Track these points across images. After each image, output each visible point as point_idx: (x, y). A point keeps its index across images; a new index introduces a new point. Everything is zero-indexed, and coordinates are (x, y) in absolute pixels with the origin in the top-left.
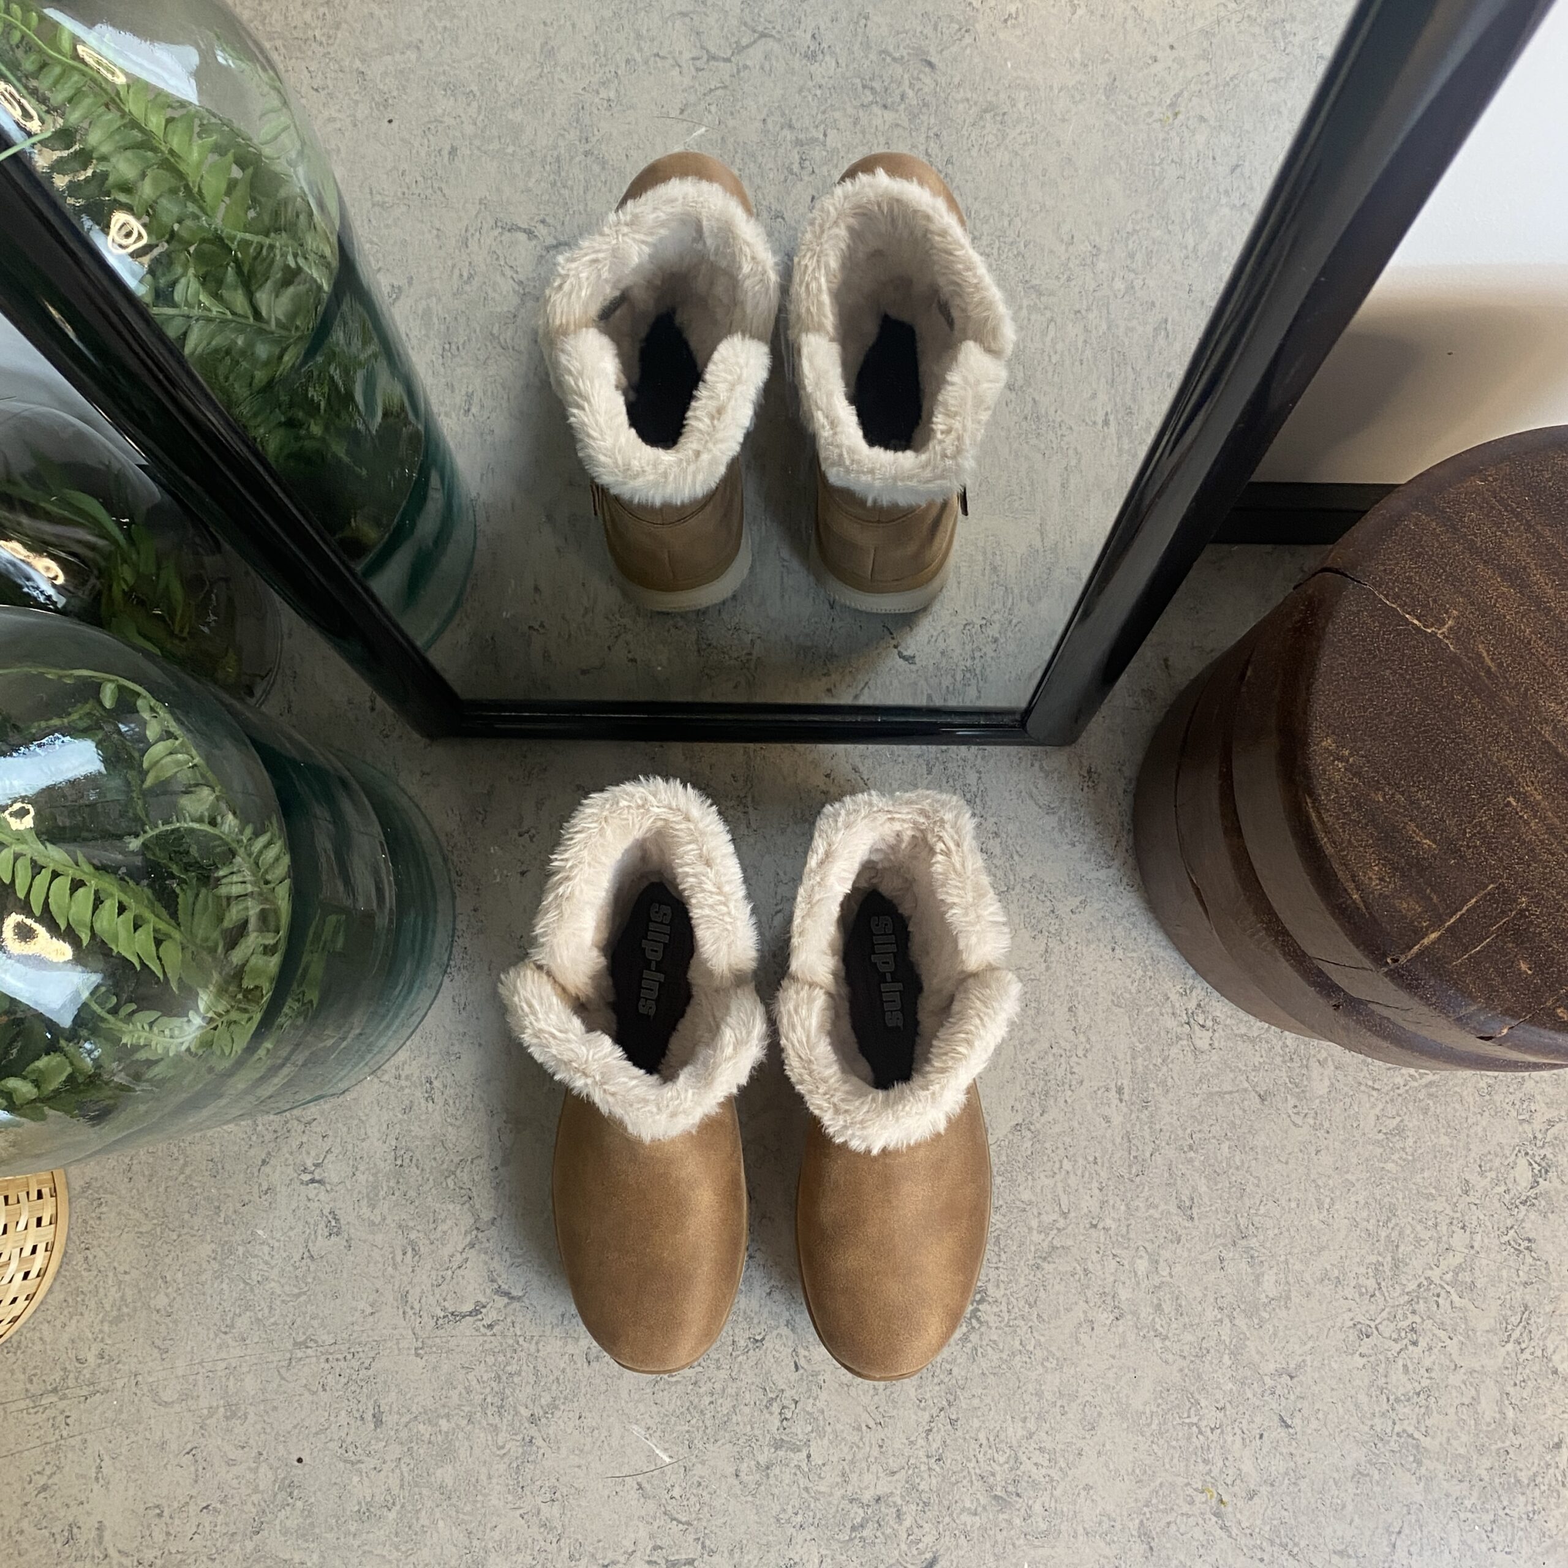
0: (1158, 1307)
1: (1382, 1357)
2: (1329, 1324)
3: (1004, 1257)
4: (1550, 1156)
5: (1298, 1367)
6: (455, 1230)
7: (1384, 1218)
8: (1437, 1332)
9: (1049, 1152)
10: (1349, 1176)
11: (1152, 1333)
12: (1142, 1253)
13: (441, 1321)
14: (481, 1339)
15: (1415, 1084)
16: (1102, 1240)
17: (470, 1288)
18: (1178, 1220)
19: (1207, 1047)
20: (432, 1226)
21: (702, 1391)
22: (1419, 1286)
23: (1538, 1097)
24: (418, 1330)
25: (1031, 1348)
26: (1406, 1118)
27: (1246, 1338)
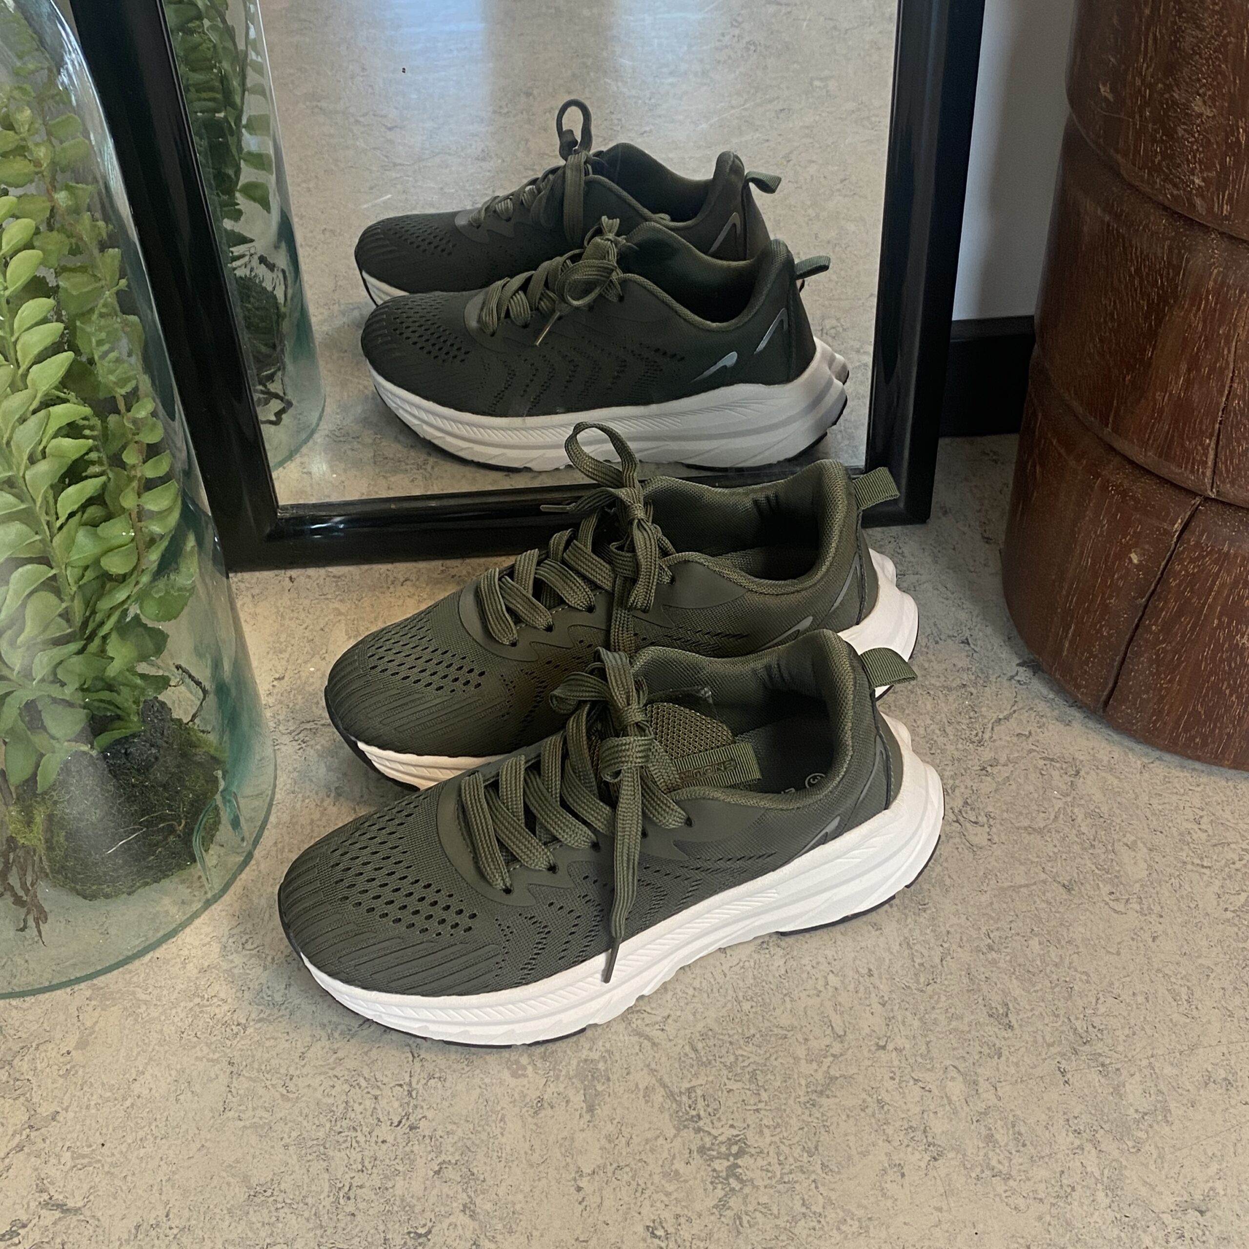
0: (990, 1138)
3: (764, 1096)
9: (809, 968)
12: (954, 1073)
16: (896, 1063)
18: (992, 1030)
19: (985, 843)
27: (1123, 1167)
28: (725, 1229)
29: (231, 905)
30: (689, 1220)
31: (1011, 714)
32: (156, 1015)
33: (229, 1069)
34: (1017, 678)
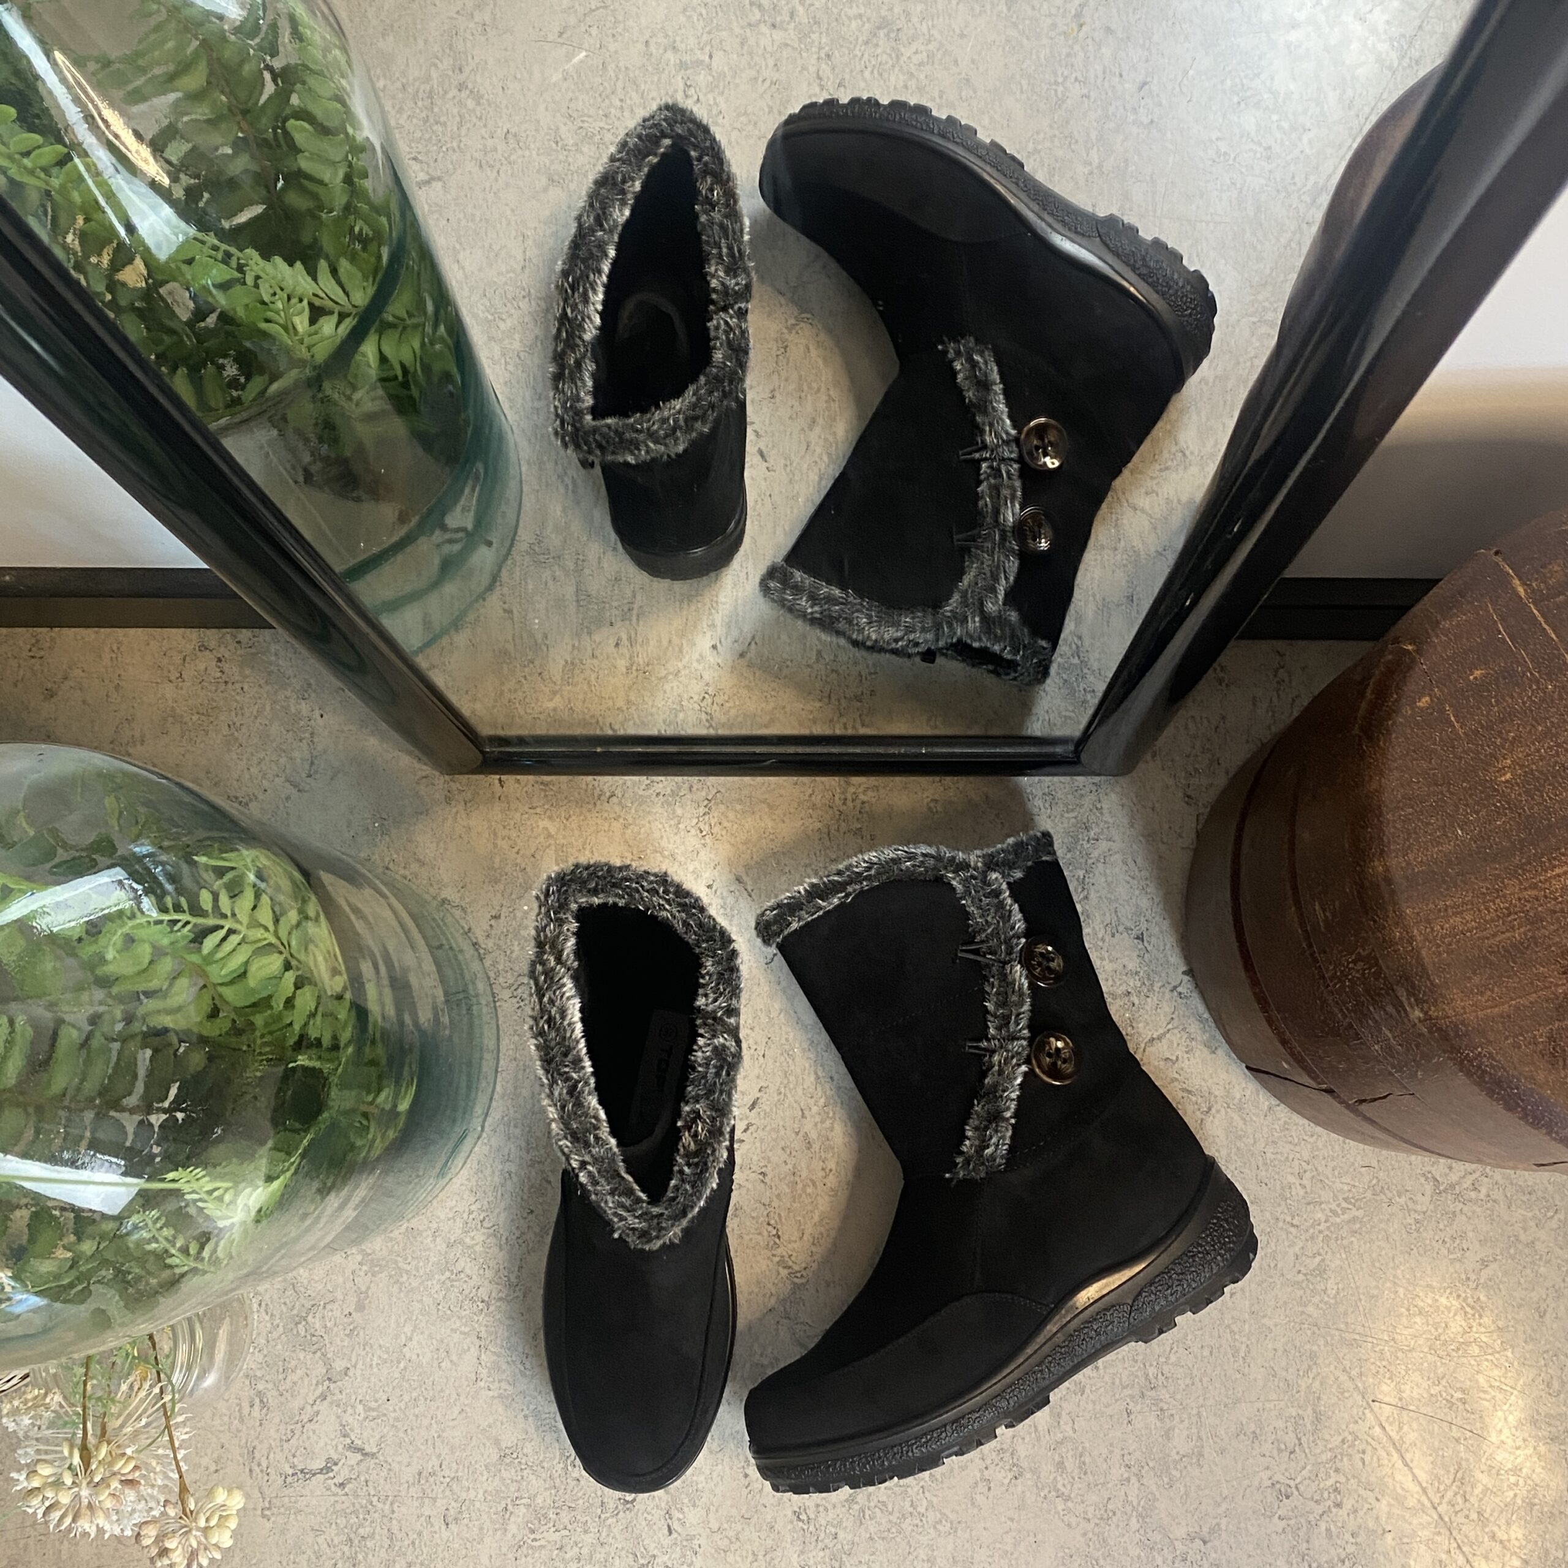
0: (1060, 1465)
1: (1303, 1521)
2: (1246, 1482)
4: (1482, 1298)
5: (1212, 1531)
6: (306, 1380)
7: (1305, 1366)
8: (1362, 1492)
10: (1264, 1321)
11: (1054, 1493)
13: (289, 1479)
14: (333, 1499)
15: (1338, 1220)
17: (322, 1443)
20: (281, 1377)
21: (568, 1556)
22: (1343, 1441)
23: (1470, 1234)
24: (265, 1489)
25: (922, 1510)
26: (1329, 1257)
27: (1155, 1499)
28: (851, 1518)
29: (468, 1180)
30: (826, 1510)
31: (1164, 1034)
32: (415, 1284)
33: (477, 1342)
34: (1179, 989)
